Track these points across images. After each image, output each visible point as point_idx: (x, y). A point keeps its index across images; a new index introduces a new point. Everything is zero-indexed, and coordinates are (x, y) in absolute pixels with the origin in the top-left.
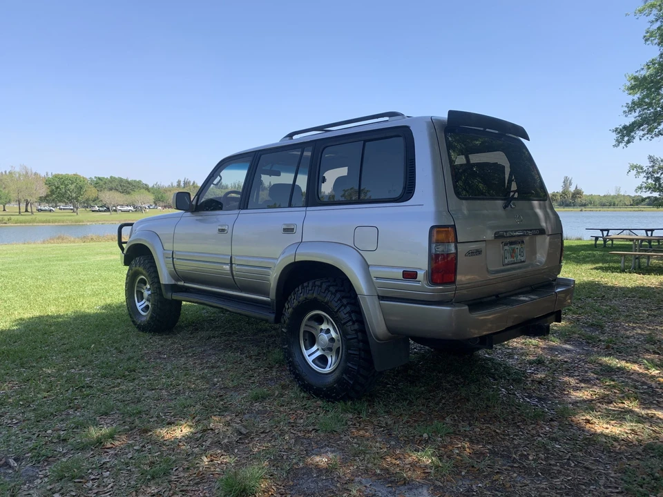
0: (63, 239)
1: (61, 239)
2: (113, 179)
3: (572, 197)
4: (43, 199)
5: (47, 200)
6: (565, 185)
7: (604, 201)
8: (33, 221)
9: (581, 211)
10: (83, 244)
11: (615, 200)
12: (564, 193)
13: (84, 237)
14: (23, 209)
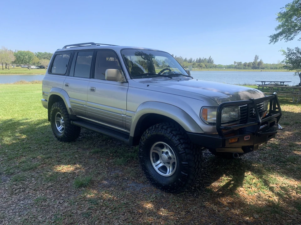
0: (23, 82)
1: (22, 82)
2: (46, 54)
3: (258, 64)
4: (14, 63)
5: (16, 63)
6: (255, 59)
7: (272, 67)
8: (9, 73)
9: (261, 71)
10: (32, 85)
11: (277, 66)
12: (254, 63)
13: (33, 81)
14: (4, 67)
